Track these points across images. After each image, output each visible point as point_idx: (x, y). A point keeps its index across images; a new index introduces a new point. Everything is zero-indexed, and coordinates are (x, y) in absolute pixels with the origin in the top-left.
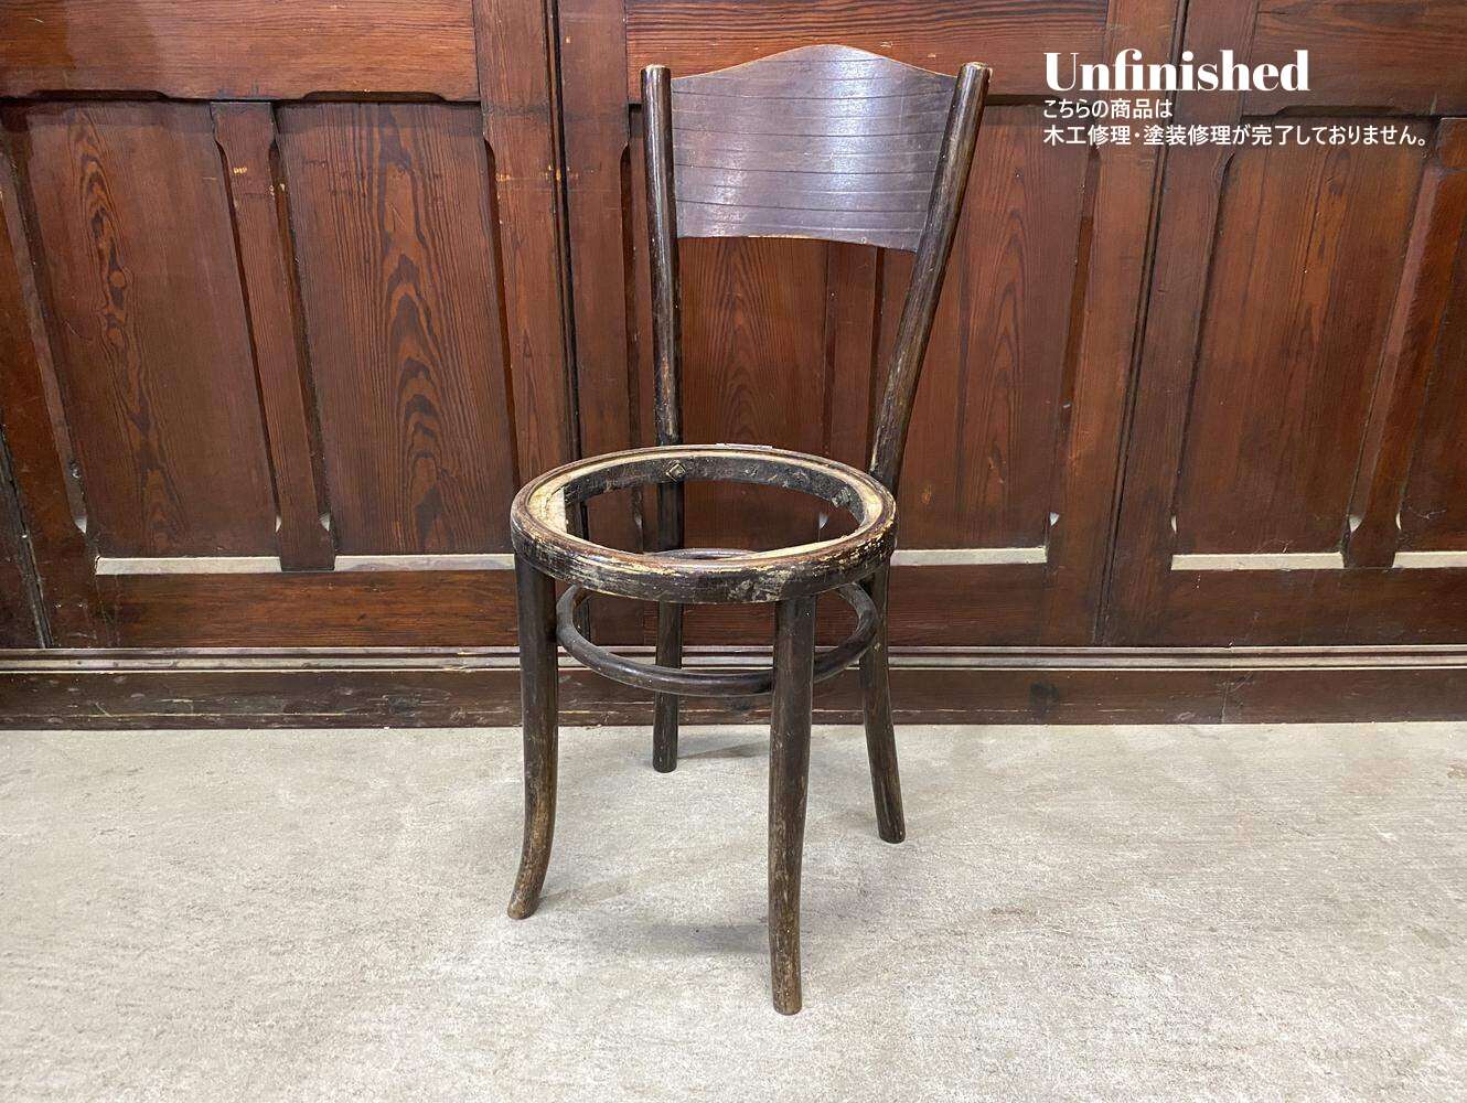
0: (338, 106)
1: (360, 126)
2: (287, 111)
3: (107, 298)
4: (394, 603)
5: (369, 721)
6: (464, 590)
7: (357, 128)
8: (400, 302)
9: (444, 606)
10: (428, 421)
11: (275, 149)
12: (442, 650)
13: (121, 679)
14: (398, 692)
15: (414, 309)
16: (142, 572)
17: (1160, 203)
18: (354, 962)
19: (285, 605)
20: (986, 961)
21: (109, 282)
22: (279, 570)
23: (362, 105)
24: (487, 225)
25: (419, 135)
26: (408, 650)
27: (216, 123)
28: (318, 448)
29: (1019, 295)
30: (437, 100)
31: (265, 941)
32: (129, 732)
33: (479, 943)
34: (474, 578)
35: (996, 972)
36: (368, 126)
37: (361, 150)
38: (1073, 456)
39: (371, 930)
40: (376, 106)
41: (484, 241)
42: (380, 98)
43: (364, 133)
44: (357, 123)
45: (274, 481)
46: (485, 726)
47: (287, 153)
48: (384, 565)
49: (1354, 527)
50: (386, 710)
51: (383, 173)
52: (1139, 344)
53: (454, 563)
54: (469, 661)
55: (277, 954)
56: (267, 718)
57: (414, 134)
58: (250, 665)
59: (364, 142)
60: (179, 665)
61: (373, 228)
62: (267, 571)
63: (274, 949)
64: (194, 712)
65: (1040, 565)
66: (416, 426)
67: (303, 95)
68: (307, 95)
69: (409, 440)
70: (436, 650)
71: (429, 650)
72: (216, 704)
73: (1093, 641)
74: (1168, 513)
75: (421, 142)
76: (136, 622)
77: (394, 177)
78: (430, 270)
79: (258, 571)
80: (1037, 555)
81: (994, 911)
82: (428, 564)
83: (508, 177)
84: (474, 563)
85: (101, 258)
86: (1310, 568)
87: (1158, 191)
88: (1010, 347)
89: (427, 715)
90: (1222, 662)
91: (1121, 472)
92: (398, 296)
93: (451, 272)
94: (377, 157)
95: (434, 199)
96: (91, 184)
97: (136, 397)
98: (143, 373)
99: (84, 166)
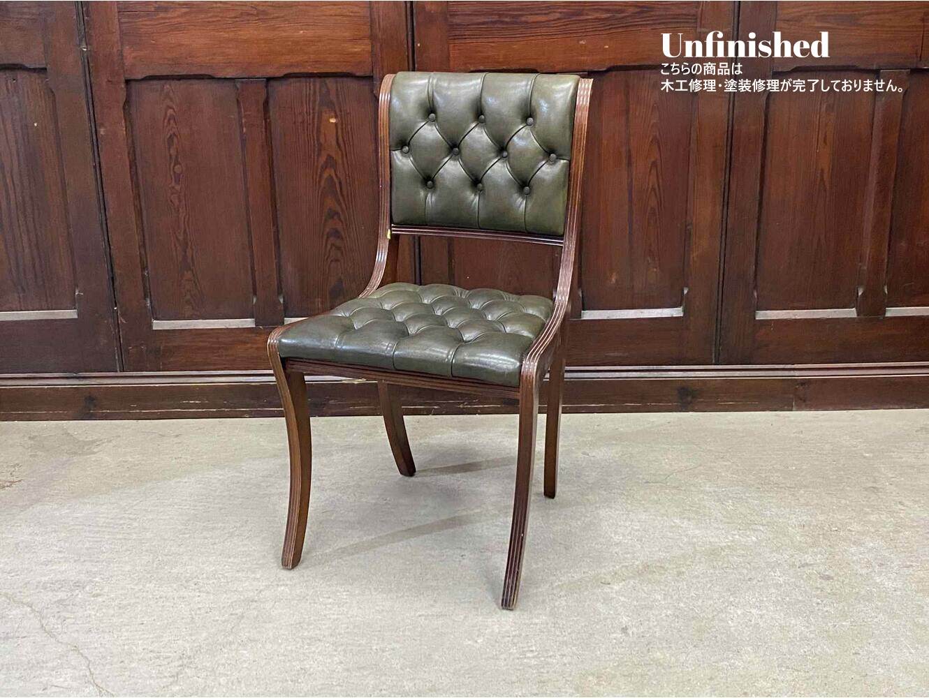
0: (299, 80)
2: (273, 83)
3: (172, 179)
7: (308, 90)
8: (326, 179)
10: (338, 243)
11: (266, 102)
15: (335, 183)
21: (174, 170)
22: (254, 326)
23: (312, 79)
25: (340, 93)
27: (237, 89)
36: (314, 89)
37: (309, 101)
40: (318, 79)
43: (312, 92)
44: (308, 86)
45: (253, 276)
47: (271, 104)
51: (320, 113)
57: (338, 93)
59: (311, 96)
61: (314, 140)
62: (247, 327)
66: (331, 245)
67: (282, 75)
68: (284, 75)
69: (328, 253)
75: (340, 97)
78: (343, 162)
79: (241, 327)
85: (171, 158)
92: (325, 175)
93: (354, 162)
94: (317, 103)
95: (346, 125)
96: (169, 120)
97: (182, 231)
98: (186, 218)
99: (166, 111)
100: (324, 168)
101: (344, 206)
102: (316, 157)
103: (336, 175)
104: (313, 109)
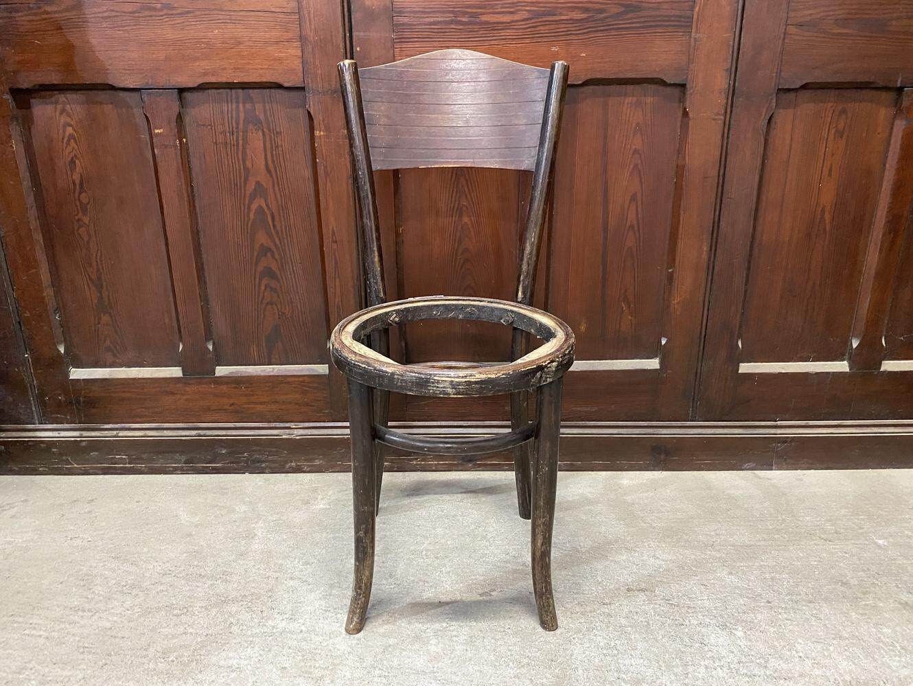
0: (218, 91)
1: (232, 103)
2: (187, 95)
3: (78, 210)
4: (253, 395)
5: (236, 469)
6: (295, 388)
7: (230, 104)
8: (256, 210)
9: (283, 398)
10: (273, 283)
11: (180, 117)
12: (282, 425)
13: (84, 444)
14: (253, 451)
15: (266, 215)
16: (97, 377)
17: (727, 144)
18: (225, 621)
19: (185, 397)
20: (623, 622)
21: (79, 200)
22: (182, 375)
23: (233, 91)
24: (309, 163)
25: (267, 107)
26: (260, 425)
27: (144, 102)
28: (205, 299)
29: (640, 203)
30: (279, 86)
31: (170, 607)
32: (89, 476)
33: (303, 609)
34: (301, 379)
35: (629, 628)
36: (236, 103)
37: (232, 117)
38: (675, 301)
39: (235, 600)
40: (241, 90)
41: (307, 173)
42: (244, 86)
43: (234, 107)
44: (230, 102)
45: (178, 320)
46: (309, 472)
47: (187, 120)
48: (245, 372)
49: (855, 346)
50: (246, 462)
51: (245, 131)
52: (715, 232)
53: (289, 371)
54: (298, 431)
55: (177, 616)
56: (173, 467)
57: (264, 106)
58: (162, 434)
59: (234, 113)
60: (120, 435)
61: (240, 166)
62: (174, 376)
63: (175, 612)
64: (129, 464)
65: (657, 369)
66: (266, 286)
67: (196, 85)
68: (199, 85)
69: (261, 295)
70: (278, 425)
71: (273, 425)
72: (142, 459)
73: (690, 418)
74: (736, 337)
75: (268, 113)
76: (93, 408)
77: (252, 133)
78: (274, 190)
79: (168, 376)
80: (653, 364)
81: (628, 590)
82: (273, 371)
83: (322, 133)
84: (302, 370)
85: (74, 185)
86: (827, 371)
87: (726, 135)
88: (635, 233)
89: (273, 465)
90: (773, 431)
91: (706, 312)
92: (254, 206)
93: (287, 191)
94: (241, 122)
95: (277, 147)
96: (69, 141)
97: (95, 270)
98: (99, 254)
99: (64, 132)
100: (253, 197)
101: (278, 243)
102: (242, 184)
103: (267, 205)
104: (237, 128)
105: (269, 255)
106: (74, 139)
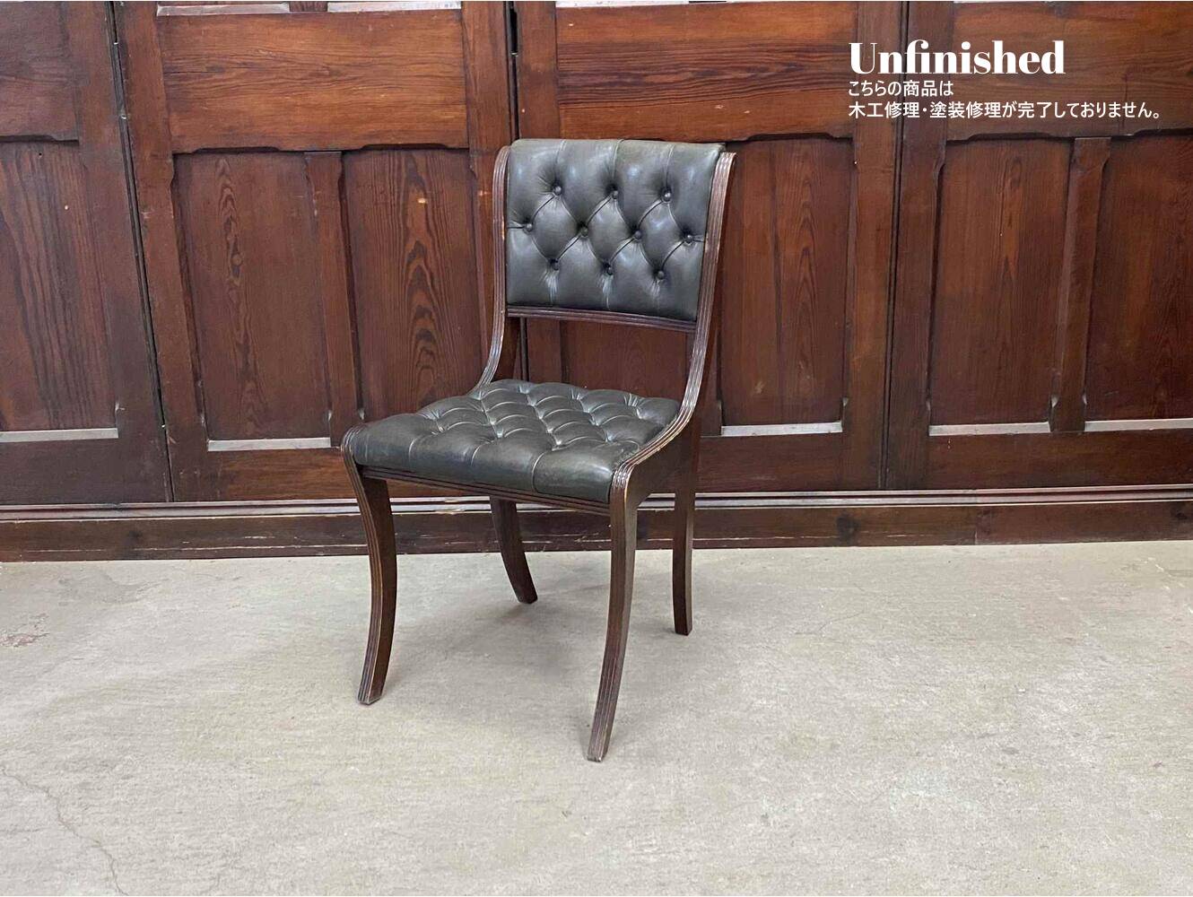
0: (380, 152)
1: (394, 163)
2: (350, 156)
3: (230, 272)
10: (430, 346)
11: (342, 179)
15: (425, 275)
19: (331, 470)
21: (232, 261)
22: (329, 446)
23: (396, 152)
25: (429, 166)
27: (307, 165)
30: (442, 147)
36: (398, 163)
37: (393, 178)
40: (404, 152)
42: (407, 148)
44: (392, 161)
51: (406, 189)
59: (396, 174)
62: (321, 447)
64: (267, 545)
66: (422, 349)
67: (361, 147)
68: (364, 147)
69: (417, 358)
75: (430, 171)
76: (231, 483)
79: (314, 447)
83: (485, 193)
85: (228, 248)
92: (414, 266)
93: (448, 251)
94: (403, 179)
95: (438, 207)
96: (226, 201)
97: (243, 333)
98: (248, 318)
99: (222, 191)
100: (412, 257)
101: (436, 303)
102: (402, 244)
103: (426, 266)
104: (399, 187)
105: (427, 316)
106: (232, 200)
